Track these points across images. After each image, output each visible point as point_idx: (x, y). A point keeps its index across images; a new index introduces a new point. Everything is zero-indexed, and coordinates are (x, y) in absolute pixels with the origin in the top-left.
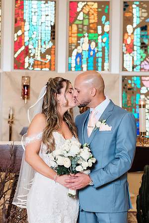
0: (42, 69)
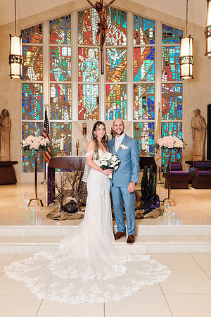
0: (92, 119)
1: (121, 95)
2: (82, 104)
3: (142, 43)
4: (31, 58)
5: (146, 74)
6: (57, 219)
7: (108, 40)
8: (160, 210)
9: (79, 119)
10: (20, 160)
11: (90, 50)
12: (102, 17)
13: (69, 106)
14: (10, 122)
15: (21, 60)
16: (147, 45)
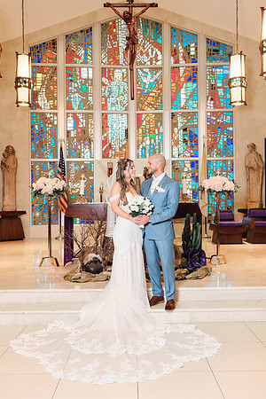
1: (156, 127)
2: (106, 138)
3: (182, 62)
4: (43, 82)
5: (187, 100)
6: (76, 281)
7: (139, 58)
8: (207, 269)
9: (103, 157)
10: (28, 209)
11: (117, 70)
12: (132, 29)
13: (90, 141)
14: (16, 162)
15: (30, 84)
16: (187, 65)
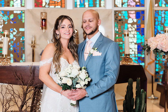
0: (55, 6)
9: (36, 6)
